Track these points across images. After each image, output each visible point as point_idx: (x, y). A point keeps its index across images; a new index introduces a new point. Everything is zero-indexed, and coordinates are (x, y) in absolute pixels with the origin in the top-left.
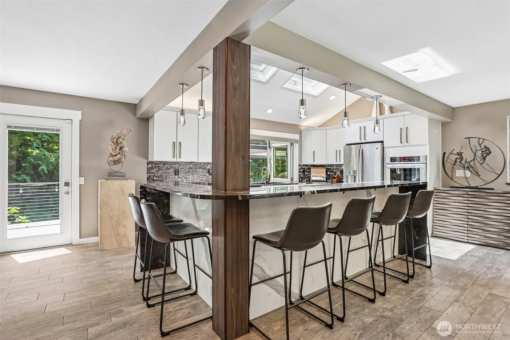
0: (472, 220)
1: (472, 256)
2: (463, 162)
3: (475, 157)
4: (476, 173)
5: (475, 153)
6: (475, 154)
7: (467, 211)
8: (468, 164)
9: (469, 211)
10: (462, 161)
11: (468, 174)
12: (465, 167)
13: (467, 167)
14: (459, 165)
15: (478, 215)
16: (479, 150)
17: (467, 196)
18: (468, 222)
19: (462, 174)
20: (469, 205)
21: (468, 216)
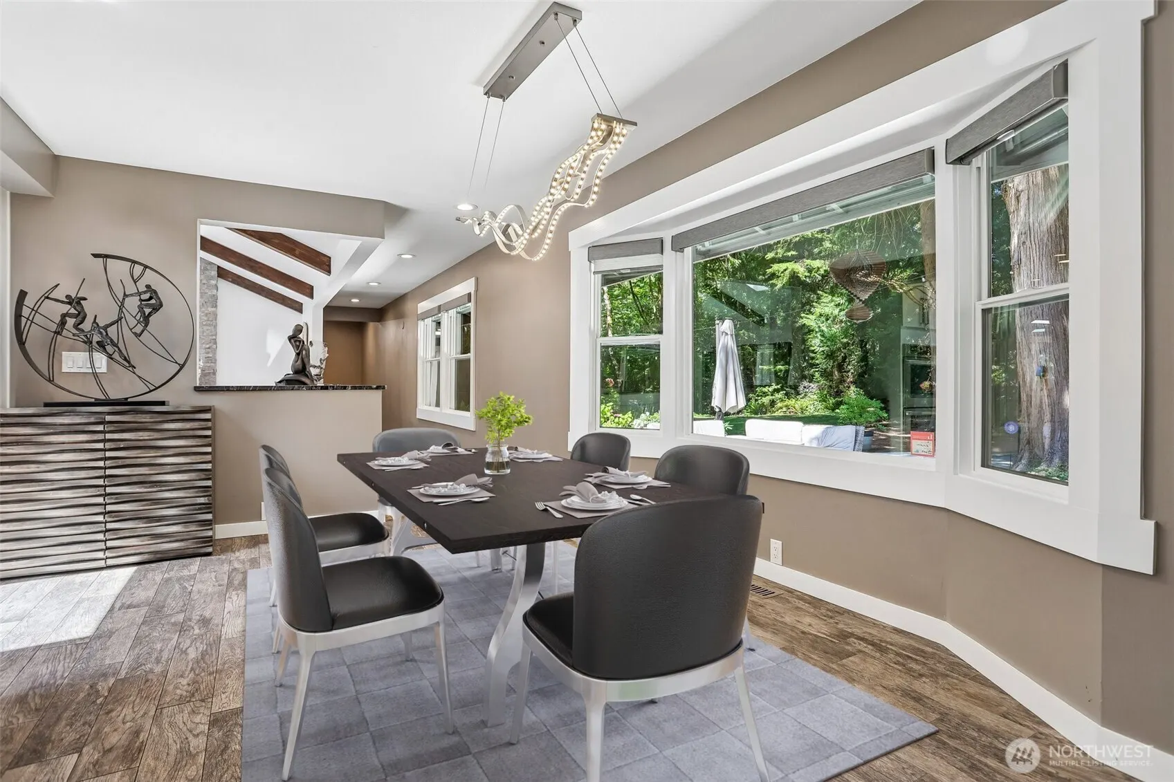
0: (116, 498)
1: (129, 607)
2: (87, 326)
3: (123, 315)
4: (125, 359)
5: (122, 303)
6: (122, 306)
7: (100, 473)
8: (101, 333)
9: (109, 472)
10: (82, 322)
11: (101, 361)
12: (91, 343)
13: (98, 342)
14: (74, 335)
15: (134, 479)
16: (132, 295)
17: (100, 428)
18: (106, 505)
19: (80, 364)
20: (108, 454)
21: (106, 486)
